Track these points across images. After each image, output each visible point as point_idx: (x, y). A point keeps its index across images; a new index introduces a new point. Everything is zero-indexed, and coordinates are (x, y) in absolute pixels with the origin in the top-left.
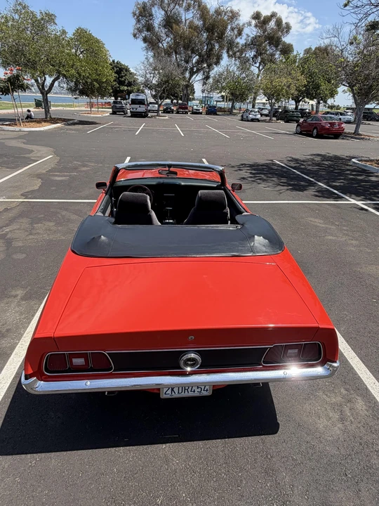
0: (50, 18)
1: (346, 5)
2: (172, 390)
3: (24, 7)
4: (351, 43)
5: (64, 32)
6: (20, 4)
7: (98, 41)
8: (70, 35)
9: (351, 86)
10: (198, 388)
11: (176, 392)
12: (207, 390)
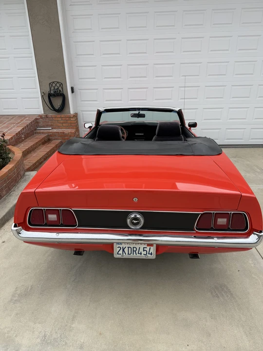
2: (123, 251)
10: (144, 251)
11: (127, 253)
12: (151, 254)
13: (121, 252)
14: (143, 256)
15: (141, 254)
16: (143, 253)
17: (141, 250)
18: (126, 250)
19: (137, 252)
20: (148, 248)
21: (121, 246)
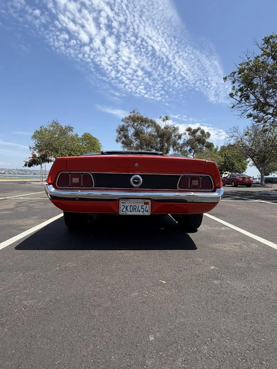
0: (70, 129)
1: (233, 107)
2: (126, 209)
3: (57, 124)
4: (246, 135)
5: (77, 135)
6: (55, 123)
7: (95, 139)
8: (80, 136)
9: (252, 158)
10: (142, 208)
11: (129, 211)
12: (147, 211)
13: (124, 210)
14: (141, 213)
15: (140, 211)
16: (141, 211)
17: (140, 208)
18: (128, 208)
19: (137, 209)
20: (145, 206)
21: (125, 205)
